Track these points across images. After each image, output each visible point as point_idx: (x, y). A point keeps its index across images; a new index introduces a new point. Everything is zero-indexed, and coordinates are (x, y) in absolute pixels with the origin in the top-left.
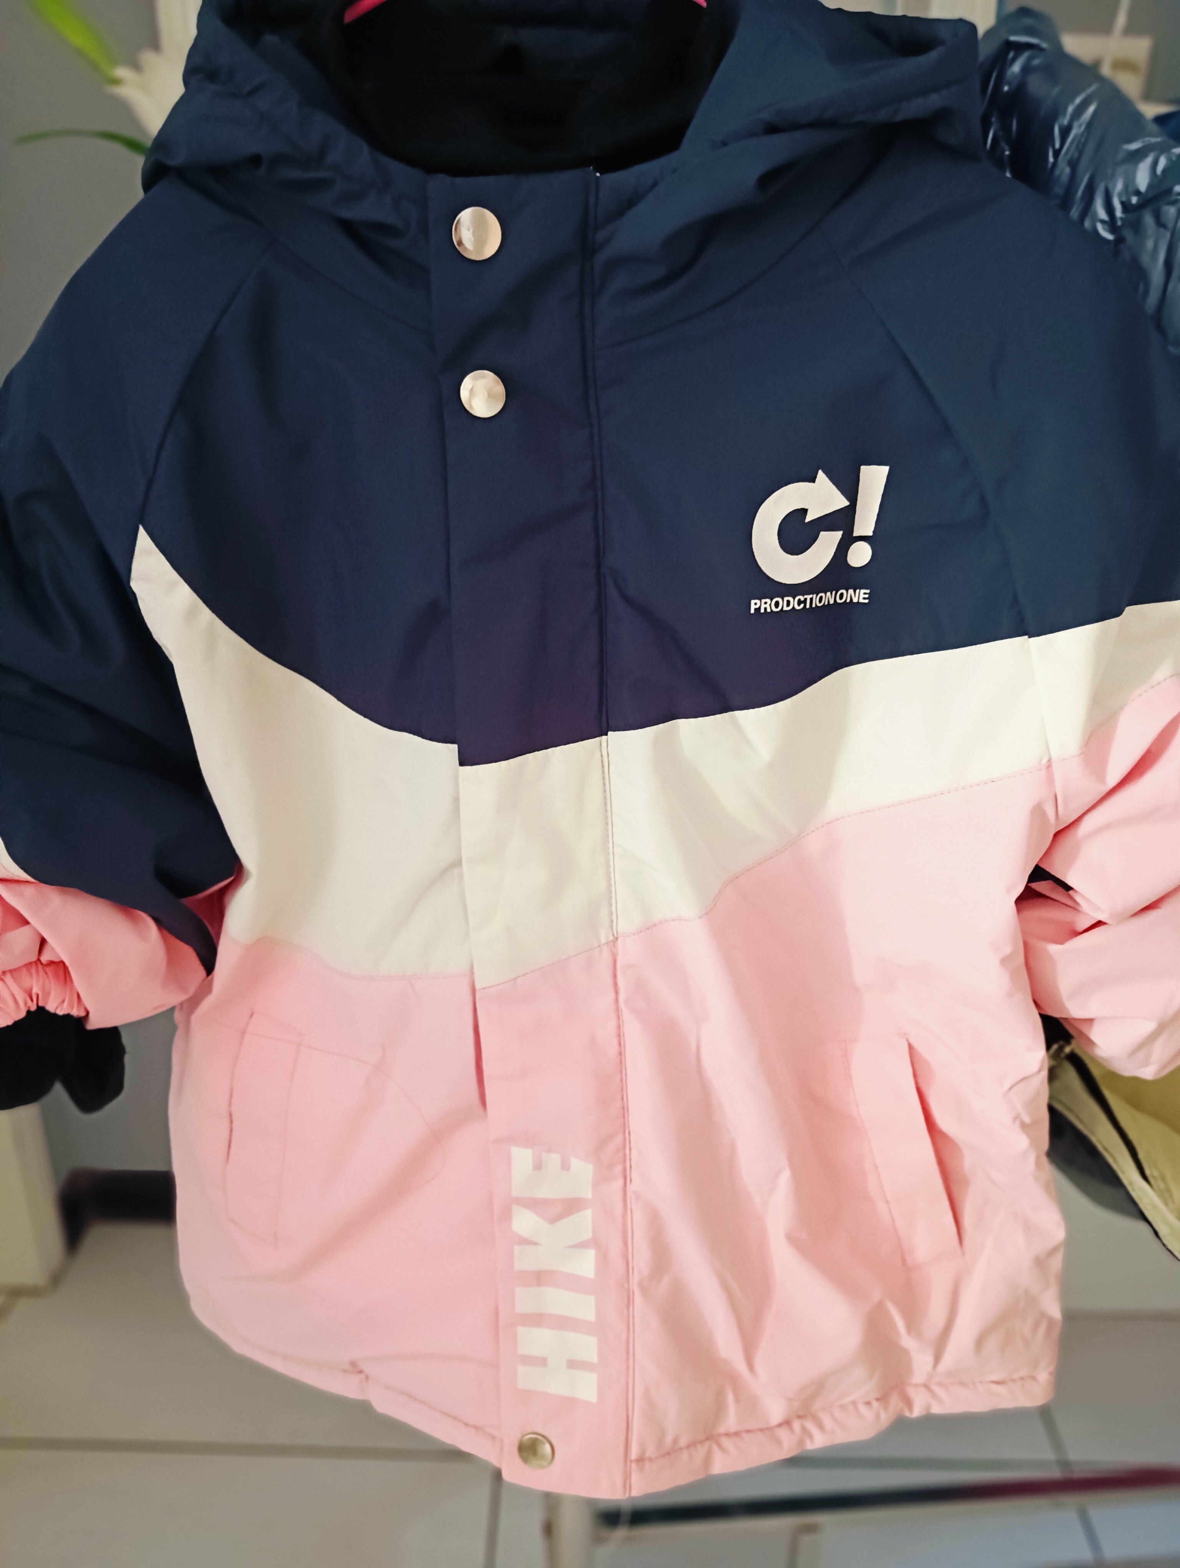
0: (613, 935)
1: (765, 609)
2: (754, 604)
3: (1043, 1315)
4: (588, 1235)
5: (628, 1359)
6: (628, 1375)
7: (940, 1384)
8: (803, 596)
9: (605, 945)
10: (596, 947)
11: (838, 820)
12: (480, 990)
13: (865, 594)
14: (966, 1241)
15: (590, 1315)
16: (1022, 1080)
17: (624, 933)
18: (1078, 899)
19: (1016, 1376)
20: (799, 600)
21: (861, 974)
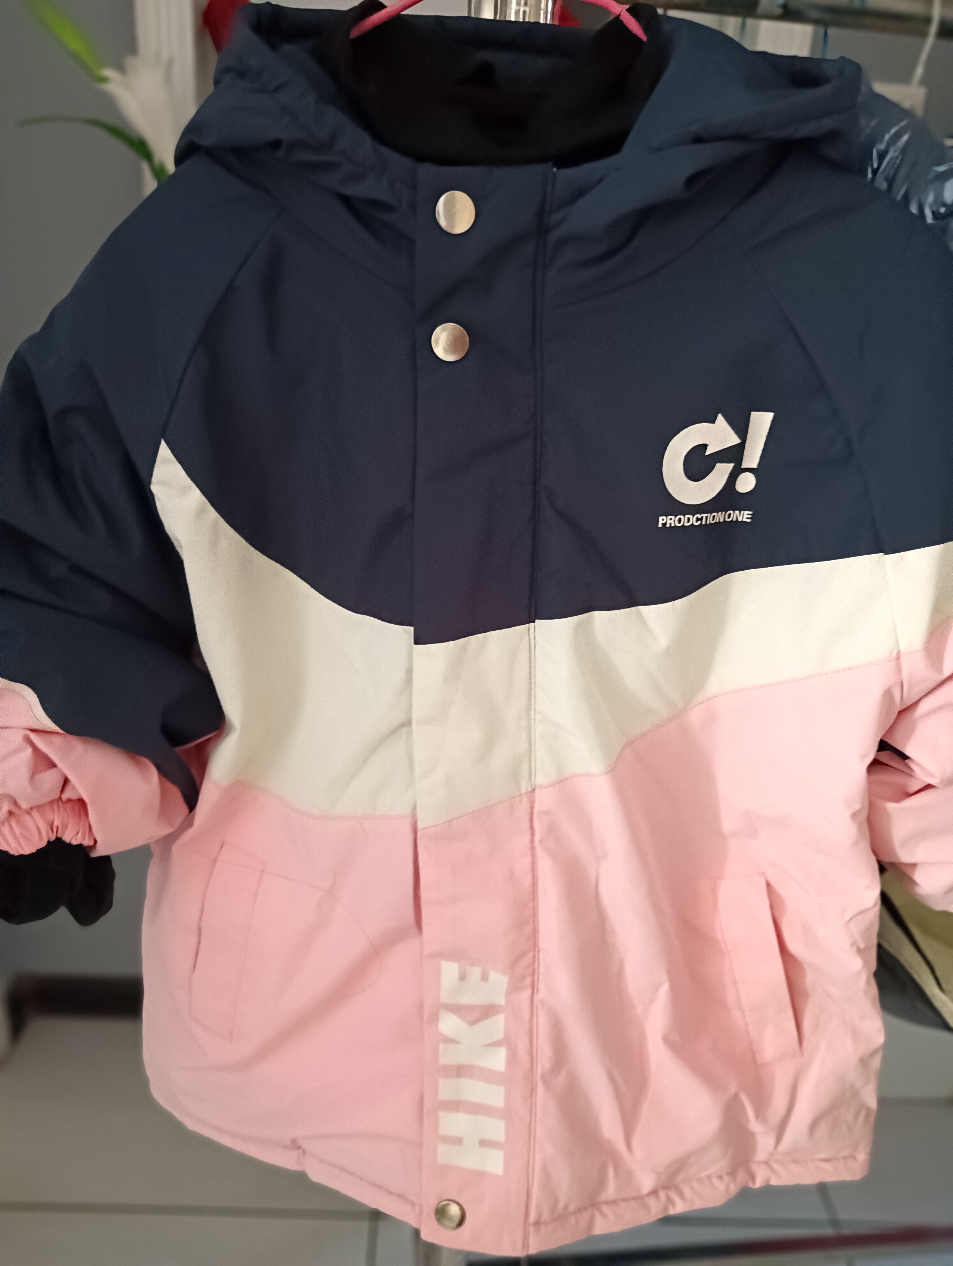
1: (671, 524)
2: (662, 520)
3: (863, 1105)
4: (500, 1035)
5: (529, 1140)
6: (529, 1153)
7: (777, 1161)
8: (700, 514)
9: (525, 795)
10: (518, 796)
11: (716, 697)
12: (421, 829)
13: (748, 514)
14: (805, 1043)
15: (499, 1102)
16: (859, 913)
17: (541, 785)
18: (913, 766)
19: (840, 1155)
20: (697, 518)
21: (728, 824)
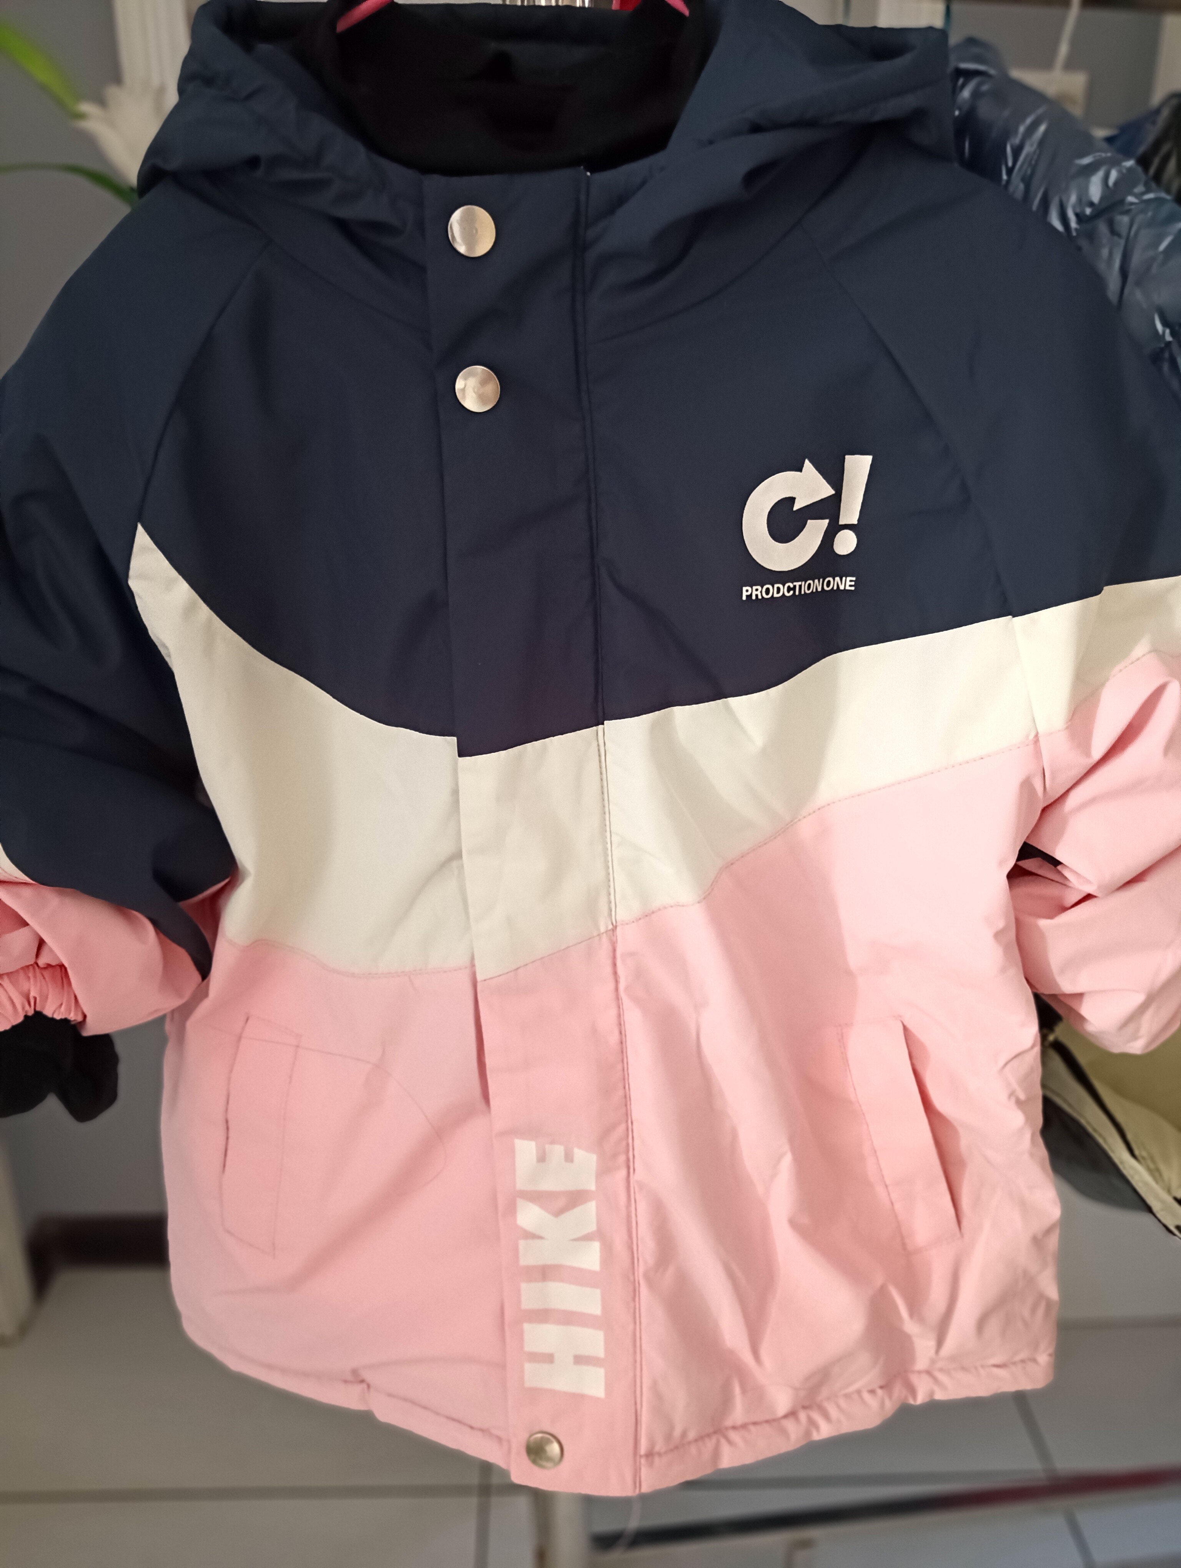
0: (612, 924)
1: (757, 596)
2: (746, 591)
3: (1041, 1296)
4: (593, 1227)
5: (635, 1352)
6: (635, 1369)
7: (941, 1370)
8: (792, 583)
9: (604, 934)
10: (596, 936)
11: (829, 805)
12: (482, 981)
13: (851, 581)
14: (965, 1223)
15: (596, 1309)
16: (1016, 1057)
17: (623, 921)
18: (1067, 873)
19: (1017, 1358)
20: (789, 587)
21: (855, 957)
